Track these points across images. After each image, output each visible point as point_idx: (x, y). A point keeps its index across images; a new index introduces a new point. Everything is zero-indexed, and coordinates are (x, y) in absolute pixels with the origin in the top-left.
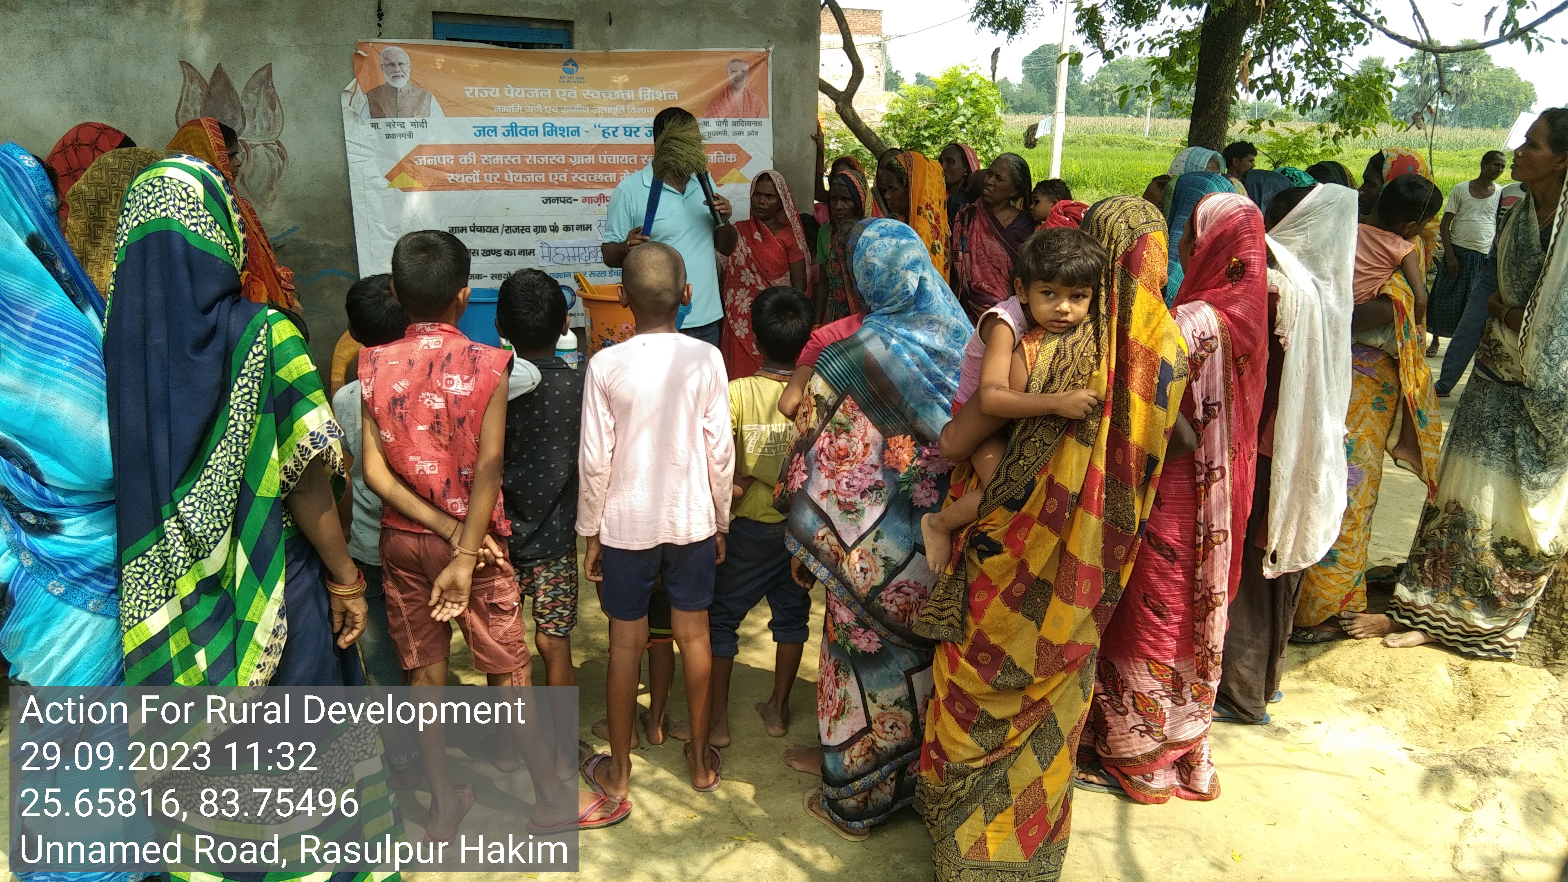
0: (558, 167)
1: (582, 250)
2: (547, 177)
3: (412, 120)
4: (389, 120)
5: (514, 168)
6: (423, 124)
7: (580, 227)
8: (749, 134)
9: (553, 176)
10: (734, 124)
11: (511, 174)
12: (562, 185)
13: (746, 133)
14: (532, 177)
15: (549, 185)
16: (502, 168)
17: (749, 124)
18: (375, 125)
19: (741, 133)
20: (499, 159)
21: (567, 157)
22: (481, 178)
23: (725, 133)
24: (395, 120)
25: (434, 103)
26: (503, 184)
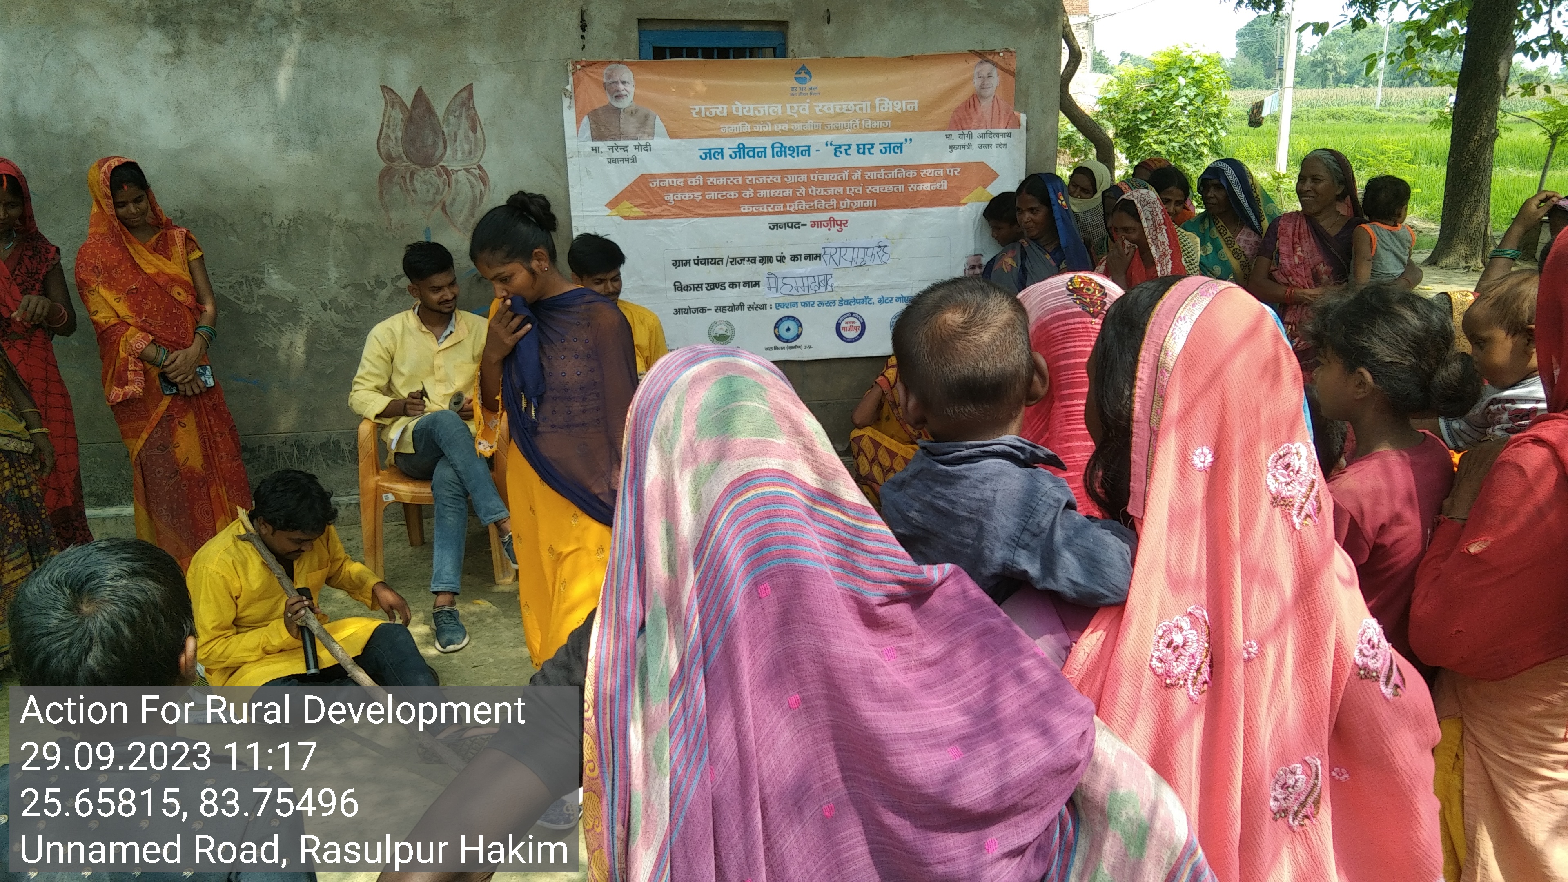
6: (647, 148)
7: (809, 257)
8: (998, 146)
10: (981, 136)
13: (994, 146)
17: (997, 135)
19: (989, 146)
23: (970, 146)
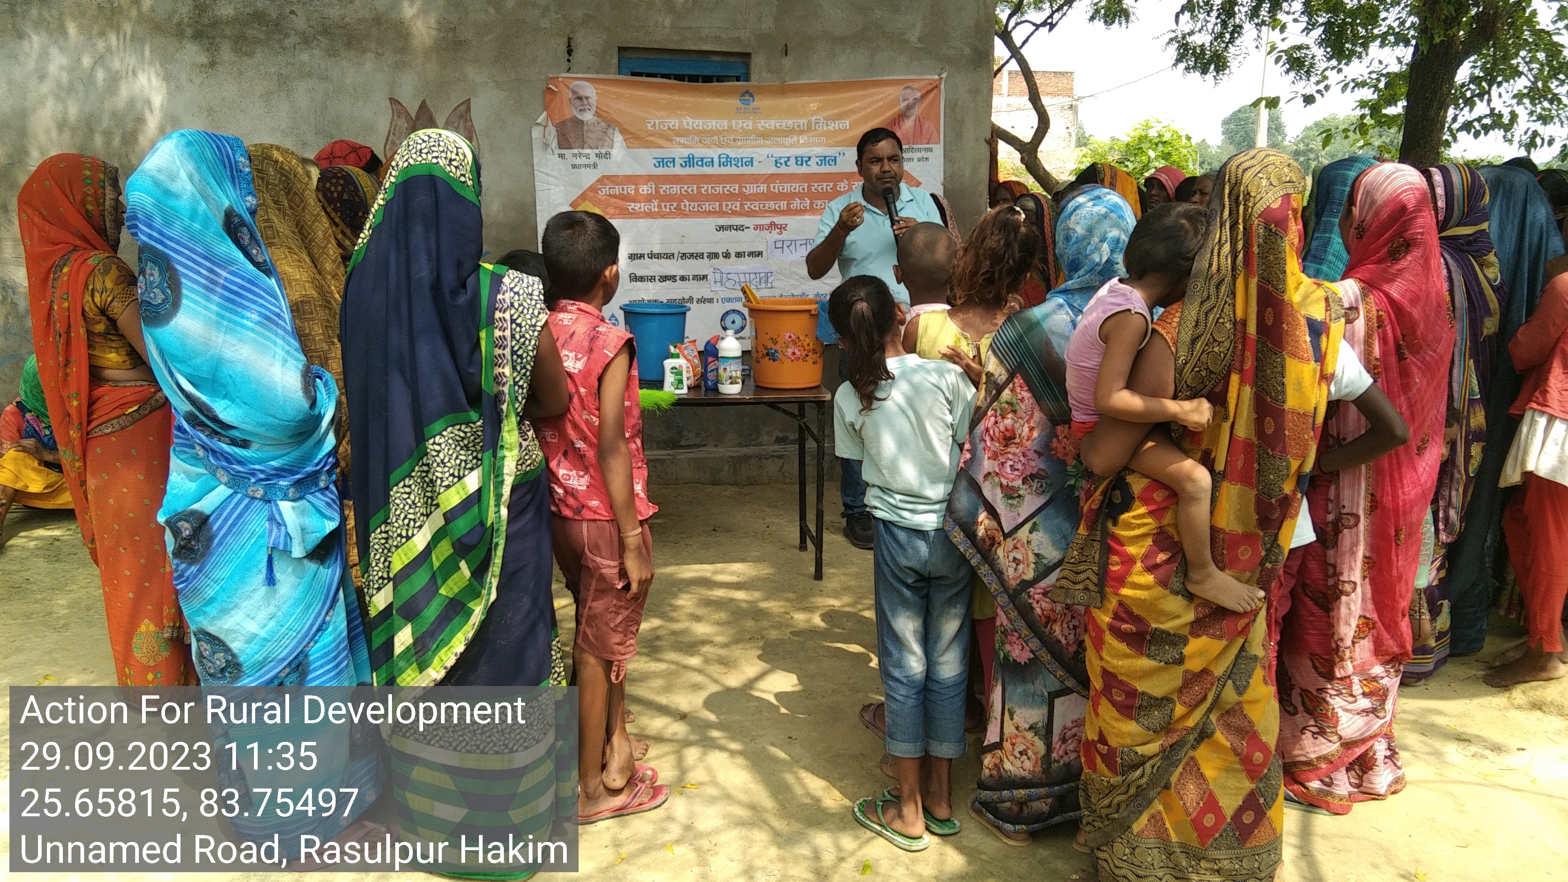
0: (732, 196)
1: (753, 276)
2: (721, 206)
3: (597, 151)
4: (576, 151)
5: (691, 198)
7: (752, 254)
9: (727, 205)
11: (687, 203)
12: (734, 213)
14: (707, 206)
15: (721, 213)
16: (679, 198)
18: (562, 156)
20: (676, 189)
21: (740, 187)
22: (659, 207)
24: (581, 151)
25: (618, 138)
26: (679, 213)
